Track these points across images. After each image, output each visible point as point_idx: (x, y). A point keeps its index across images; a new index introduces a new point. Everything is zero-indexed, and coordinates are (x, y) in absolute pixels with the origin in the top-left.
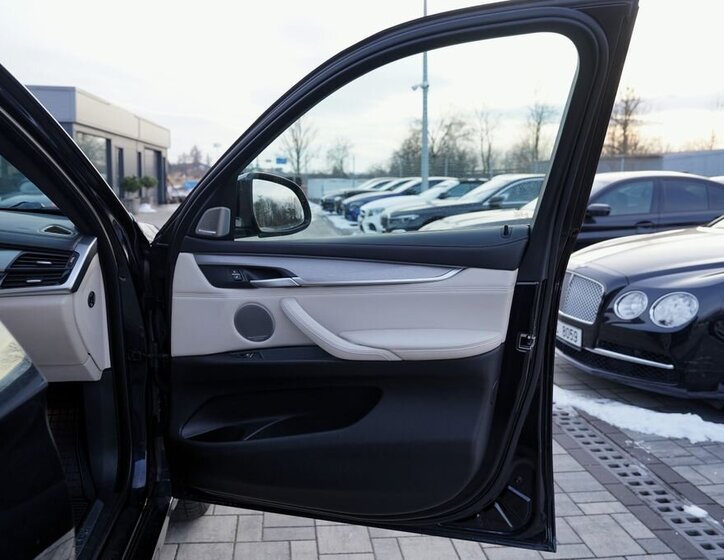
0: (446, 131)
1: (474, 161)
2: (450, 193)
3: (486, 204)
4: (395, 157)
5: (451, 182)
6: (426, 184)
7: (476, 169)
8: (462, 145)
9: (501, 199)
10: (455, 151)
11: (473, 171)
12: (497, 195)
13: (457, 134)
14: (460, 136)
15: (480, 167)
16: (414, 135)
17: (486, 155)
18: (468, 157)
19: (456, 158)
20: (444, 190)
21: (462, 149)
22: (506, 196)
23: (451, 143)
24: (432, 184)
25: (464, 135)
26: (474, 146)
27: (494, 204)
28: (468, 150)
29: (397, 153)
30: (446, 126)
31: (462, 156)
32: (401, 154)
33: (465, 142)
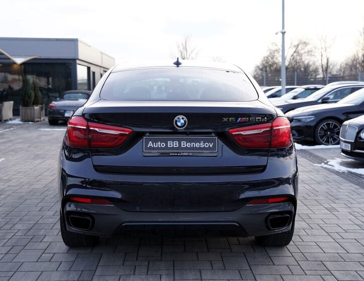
0: (294, 49)
1: (316, 71)
2: (299, 96)
3: (320, 101)
4: (256, 70)
5: (300, 89)
6: (284, 91)
7: (317, 77)
8: (306, 59)
9: (328, 99)
10: (301, 64)
11: (316, 78)
12: (326, 96)
13: (302, 52)
14: (305, 53)
15: (320, 76)
16: (271, 53)
17: (325, 66)
18: (311, 69)
19: (302, 69)
20: (296, 94)
21: (306, 62)
22: (331, 97)
23: (298, 58)
24: (288, 90)
25: (308, 52)
26: (315, 60)
27: (324, 101)
28: (311, 63)
29: (258, 67)
30: (295, 46)
31: (307, 67)
32: (261, 67)
33: (309, 57)
